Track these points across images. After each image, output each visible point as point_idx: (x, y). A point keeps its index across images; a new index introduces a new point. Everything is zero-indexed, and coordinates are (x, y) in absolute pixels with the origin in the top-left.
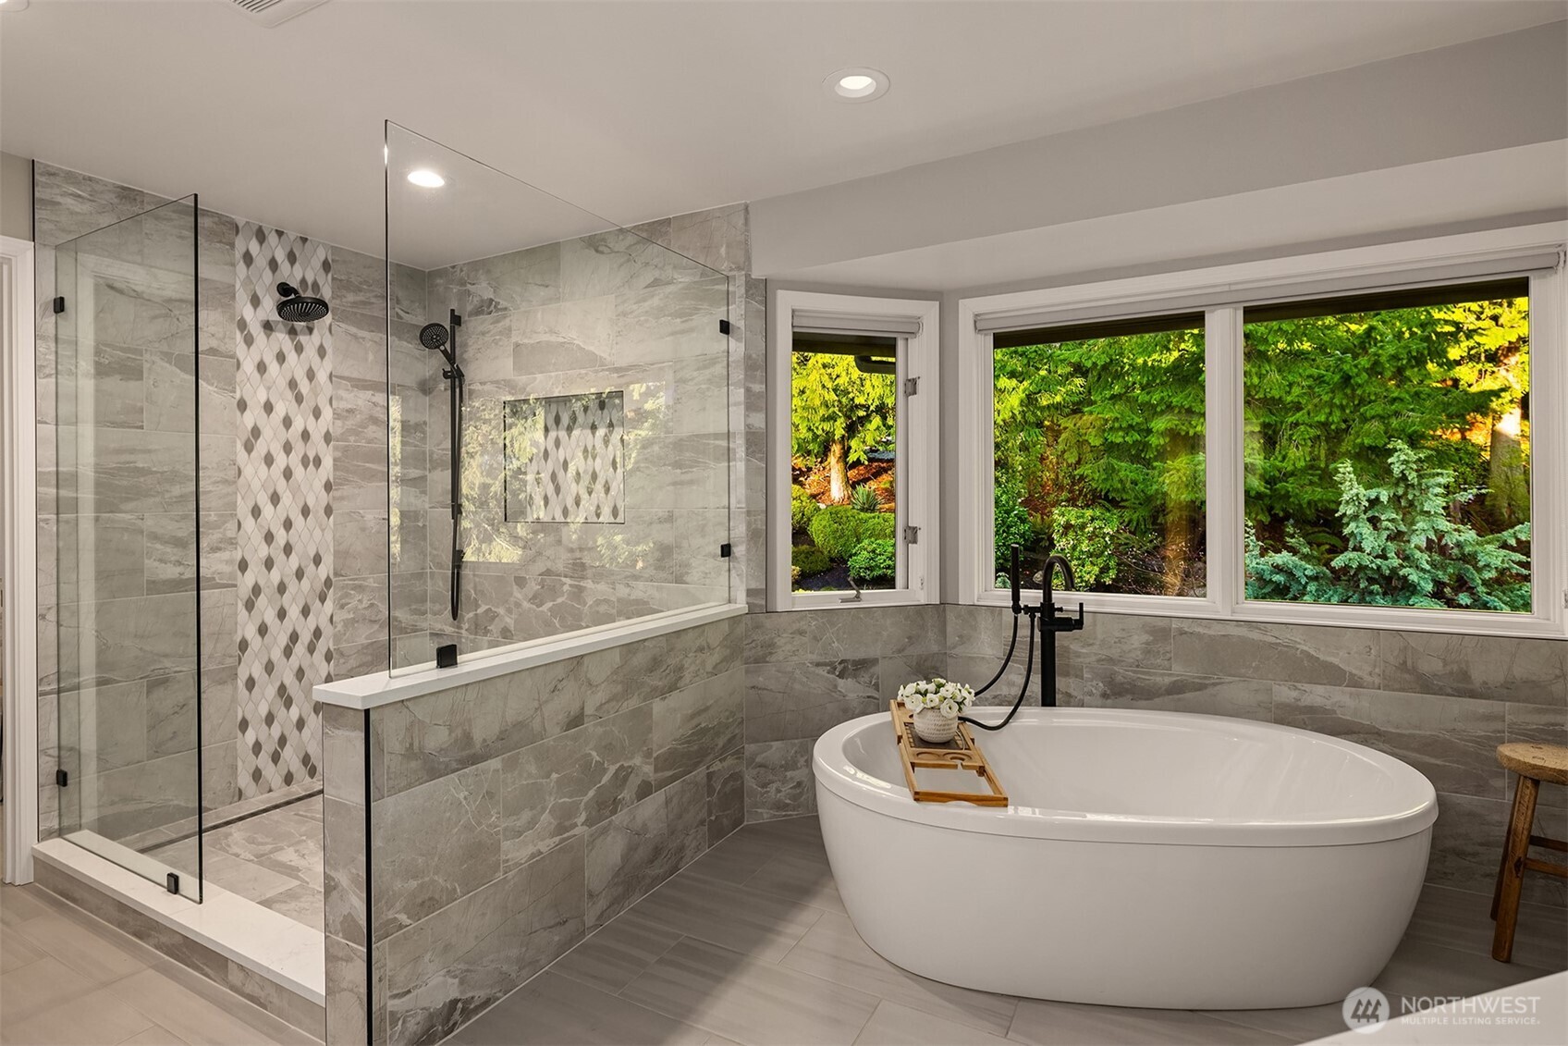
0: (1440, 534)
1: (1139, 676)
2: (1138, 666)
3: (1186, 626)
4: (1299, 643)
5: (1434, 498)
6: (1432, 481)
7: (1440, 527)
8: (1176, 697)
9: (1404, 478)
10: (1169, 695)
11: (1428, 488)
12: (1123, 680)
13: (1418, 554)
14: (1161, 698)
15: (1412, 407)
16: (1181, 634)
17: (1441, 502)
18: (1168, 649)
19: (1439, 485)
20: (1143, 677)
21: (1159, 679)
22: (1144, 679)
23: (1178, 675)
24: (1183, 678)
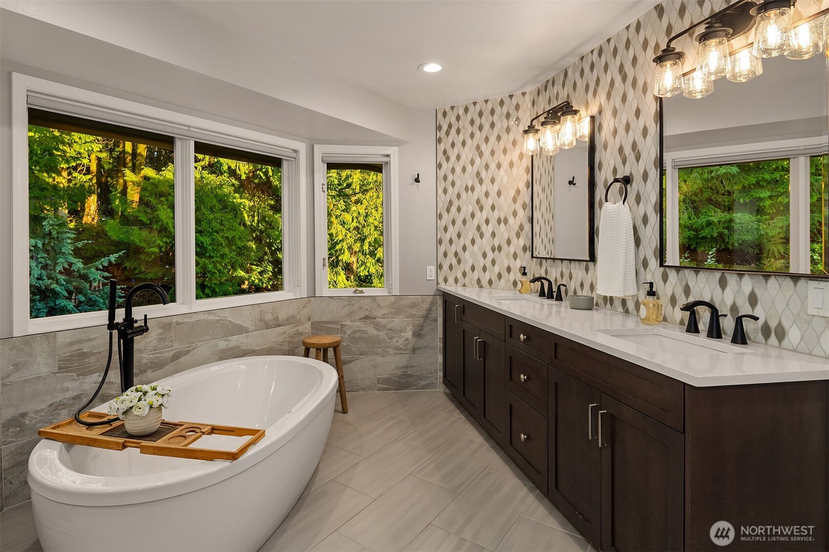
0: (70, 265)
1: (156, 356)
2: (155, 350)
3: (180, 319)
4: (228, 317)
5: (67, 245)
6: (64, 236)
7: (71, 261)
8: (175, 362)
9: (50, 233)
10: (172, 362)
11: (63, 239)
12: (147, 361)
13: (59, 276)
14: (168, 366)
15: (53, 194)
16: (178, 324)
17: (70, 247)
18: (171, 335)
19: (69, 238)
20: (158, 356)
21: (166, 355)
22: (158, 357)
23: (176, 349)
24: (179, 349)
